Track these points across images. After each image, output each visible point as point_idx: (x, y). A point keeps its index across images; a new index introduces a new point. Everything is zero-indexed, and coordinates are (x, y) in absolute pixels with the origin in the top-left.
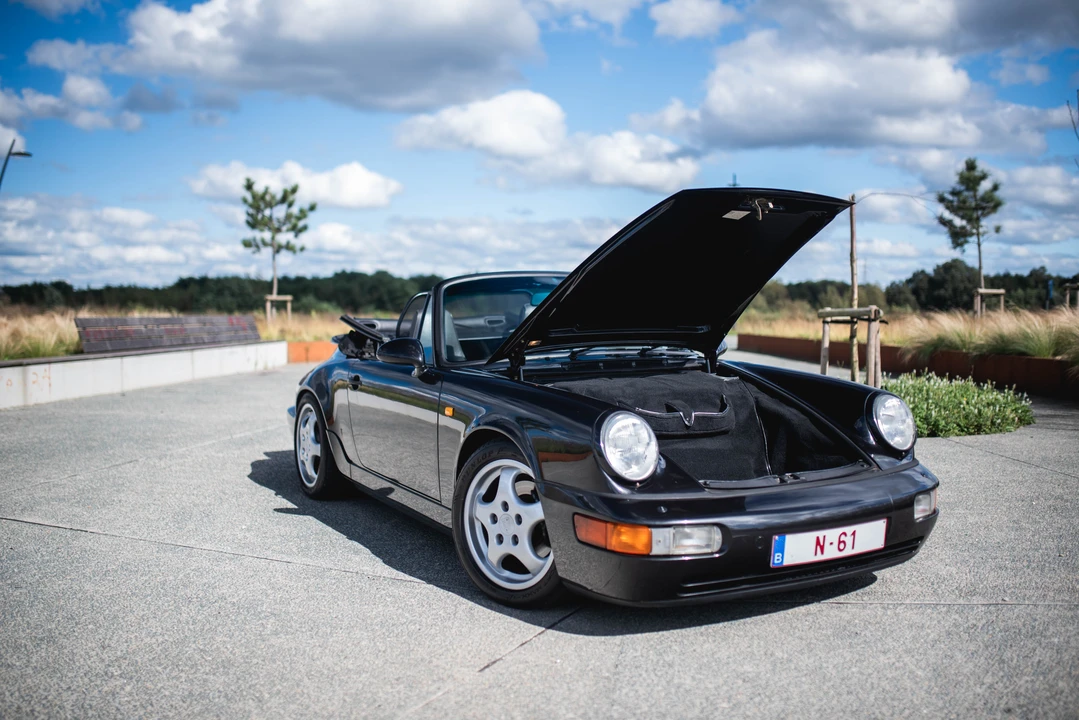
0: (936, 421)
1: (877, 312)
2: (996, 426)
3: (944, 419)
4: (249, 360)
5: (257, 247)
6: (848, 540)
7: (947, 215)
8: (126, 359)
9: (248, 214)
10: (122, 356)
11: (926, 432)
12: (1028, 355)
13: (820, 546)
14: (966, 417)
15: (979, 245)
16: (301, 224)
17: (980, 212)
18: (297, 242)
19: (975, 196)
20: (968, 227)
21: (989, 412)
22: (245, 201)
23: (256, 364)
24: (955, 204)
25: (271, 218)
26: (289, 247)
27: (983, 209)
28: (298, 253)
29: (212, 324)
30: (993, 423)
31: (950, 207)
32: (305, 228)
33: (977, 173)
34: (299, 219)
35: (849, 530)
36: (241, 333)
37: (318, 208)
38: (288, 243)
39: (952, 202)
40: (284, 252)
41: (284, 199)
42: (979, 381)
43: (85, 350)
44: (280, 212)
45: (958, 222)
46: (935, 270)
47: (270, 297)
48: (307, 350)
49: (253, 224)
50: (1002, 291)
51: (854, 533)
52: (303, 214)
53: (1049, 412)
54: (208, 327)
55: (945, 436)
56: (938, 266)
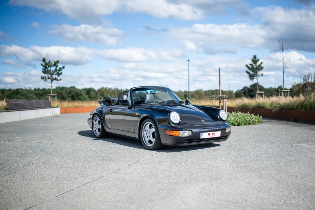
0: (239, 122)
1: (226, 96)
2: (253, 123)
3: (241, 122)
4: (50, 112)
5: (46, 79)
6: (214, 134)
7: (249, 71)
8: (21, 111)
9: (43, 69)
10: (20, 111)
11: (237, 125)
12: (264, 108)
13: (209, 135)
14: (246, 121)
15: (257, 79)
16: (60, 72)
17: (257, 70)
18: (59, 78)
19: (256, 65)
20: (254, 74)
21: (251, 120)
22: (42, 65)
23: (52, 114)
24: (251, 68)
25: (50, 71)
26: (56, 79)
27: (258, 69)
28: (59, 81)
29: (39, 102)
30: (252, 122)
31: (249, 68)
32: (61, 73)
33: (257, 59)
34: (59, 71)
35: (214, 132)
36: (47, 105)
37: (65, 67)
38: (56, 78)
39: (250, 67)
40: (54, 81)
41: (55, 65)
42: (251, 113)
43: (9, 109)
44: (53, 69)
45: (251, 73)
46: (250, 86)
47: (50, 95)
48: (66, 110)
49: (45, 72)
50: (263, 92)
51: (215, 133)
52: (60, 69)
53: (267, 120)
54: (38, 103)
55: (241, 126)
56: (251, 85)
